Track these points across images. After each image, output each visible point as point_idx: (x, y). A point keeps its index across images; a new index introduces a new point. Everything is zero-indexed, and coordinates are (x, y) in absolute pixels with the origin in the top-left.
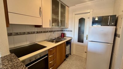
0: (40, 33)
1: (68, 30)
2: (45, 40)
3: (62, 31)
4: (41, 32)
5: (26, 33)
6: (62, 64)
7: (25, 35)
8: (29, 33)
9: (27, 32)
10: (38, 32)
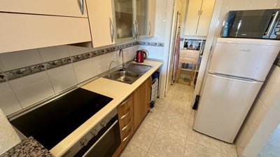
0: (84, 59)
1: (152, 41)
2: (99, 76)
3: (137, 43)
4: (87, 56)
5: (45, 65)
6: (144, 121)
7: (45, 72)
8: (54, 64)
9: (49, 63)
10: (78, 58)
